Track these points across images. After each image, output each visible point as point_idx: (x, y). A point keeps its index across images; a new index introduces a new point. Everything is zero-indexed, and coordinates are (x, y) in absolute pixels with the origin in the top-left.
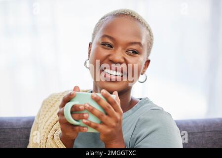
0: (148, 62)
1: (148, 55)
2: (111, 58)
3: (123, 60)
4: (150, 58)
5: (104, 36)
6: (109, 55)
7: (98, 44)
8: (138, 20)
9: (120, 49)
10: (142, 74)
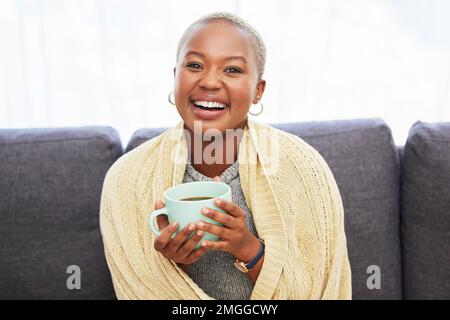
0: (262, 84)
1: (260, 75)
2: (201, 84)
3: (219, 85)
4: (264, 78)
5: (190, 54)
6: (199, 81)
7: (183, 65)
8: (237, 24)
9: (214, 68)
10: (255, 103)
